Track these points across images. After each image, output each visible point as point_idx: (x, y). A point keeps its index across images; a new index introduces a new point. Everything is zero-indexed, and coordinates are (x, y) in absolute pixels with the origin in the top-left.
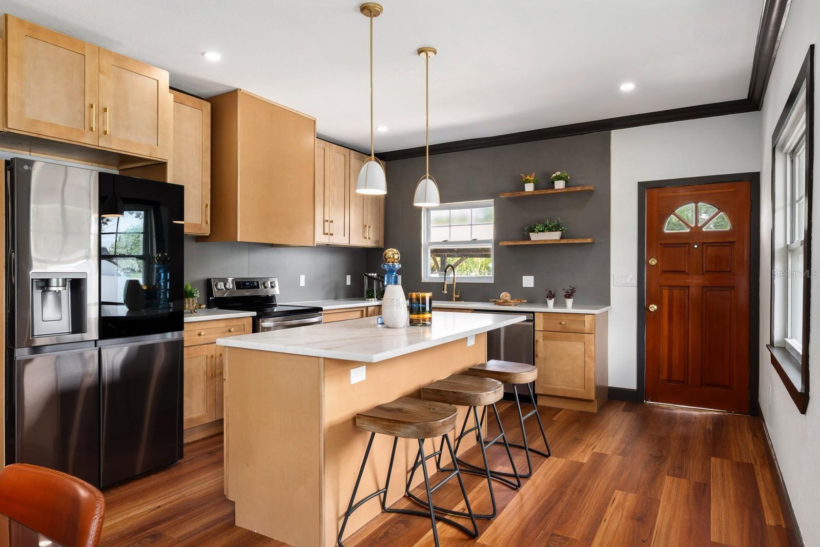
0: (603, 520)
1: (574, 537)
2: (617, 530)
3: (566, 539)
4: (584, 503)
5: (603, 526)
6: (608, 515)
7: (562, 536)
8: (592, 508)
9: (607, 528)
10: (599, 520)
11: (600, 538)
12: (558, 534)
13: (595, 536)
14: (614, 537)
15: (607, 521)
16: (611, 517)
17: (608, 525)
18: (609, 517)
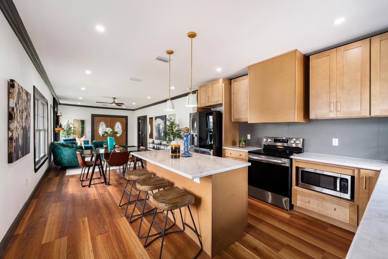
0: (92, 251)
1: (99, 236)
2: (84, 250)
3: (101, 234)
4: (107, 254)
5: (91, 248)
6: (92, 255)
7: (103, 234)
8: (102, 254)
9: (89, 248)
10: (94, 250)
11: (89, 242)
12: (105, 234)
13: (92, 241)
14: (84, 246)
15: (91, 252)
16: (90, 254)
17: (89, 250)
18: (91, 254)
